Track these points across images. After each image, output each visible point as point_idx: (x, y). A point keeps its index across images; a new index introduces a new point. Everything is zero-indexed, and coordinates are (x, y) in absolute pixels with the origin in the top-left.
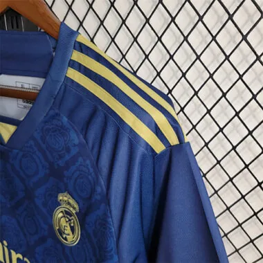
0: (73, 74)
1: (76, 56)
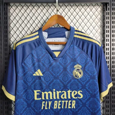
0: (75, 36)
1: (76, 33)
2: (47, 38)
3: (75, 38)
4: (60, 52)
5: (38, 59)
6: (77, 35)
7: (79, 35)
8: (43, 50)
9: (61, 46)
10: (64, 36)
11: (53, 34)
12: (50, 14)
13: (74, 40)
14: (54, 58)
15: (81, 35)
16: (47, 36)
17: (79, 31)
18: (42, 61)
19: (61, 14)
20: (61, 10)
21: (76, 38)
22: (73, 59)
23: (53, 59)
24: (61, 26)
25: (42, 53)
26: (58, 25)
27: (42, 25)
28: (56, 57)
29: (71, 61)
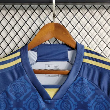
2: (37, 62)
3: (86, 65)
4: (57, 89)
5: (18, 101)
6: (89, 58)
7: (93, 59)
8: (27, 85)
9: (60, 75)
10: (66, 59)
11: (46, 55)
12: (43, 22)
13: (84, 67)
14: (46, 100)
15: (96, 60)
16: (36, 58)
17: (91, 52)
18: (23, 106)
19: (61, 22)
20: (61, 16)
21: (88, 64)
22: (82, 103)
23: (44, 101)
24: (61, 42)
25: (26, 91)
26: (56, 39)
27: (30, 39)
28: (49, 98)
29: (76, 107)
